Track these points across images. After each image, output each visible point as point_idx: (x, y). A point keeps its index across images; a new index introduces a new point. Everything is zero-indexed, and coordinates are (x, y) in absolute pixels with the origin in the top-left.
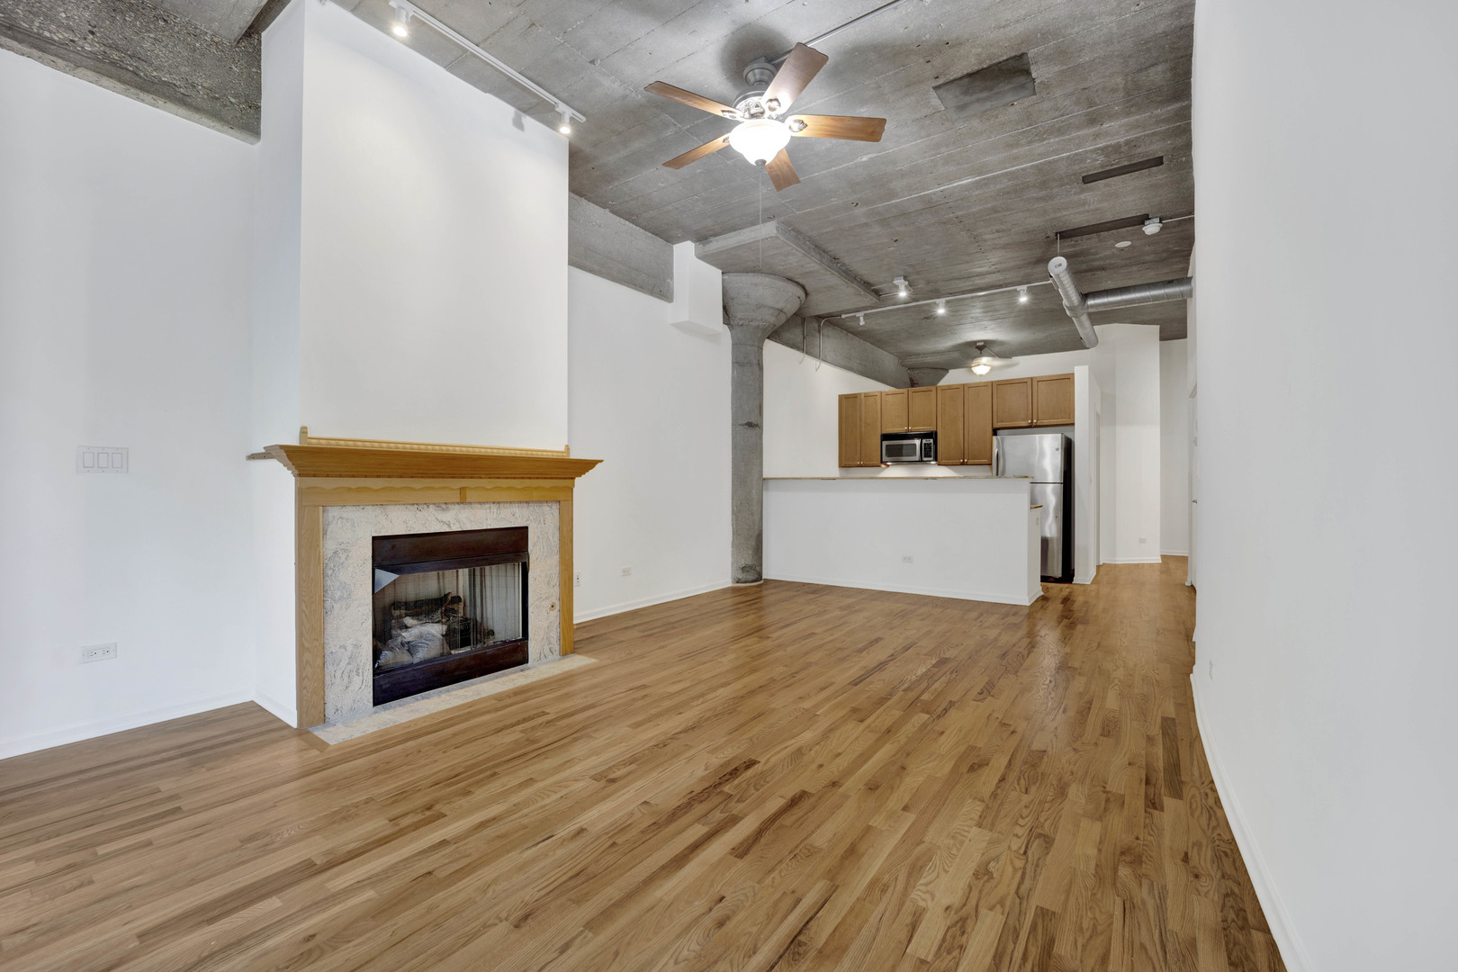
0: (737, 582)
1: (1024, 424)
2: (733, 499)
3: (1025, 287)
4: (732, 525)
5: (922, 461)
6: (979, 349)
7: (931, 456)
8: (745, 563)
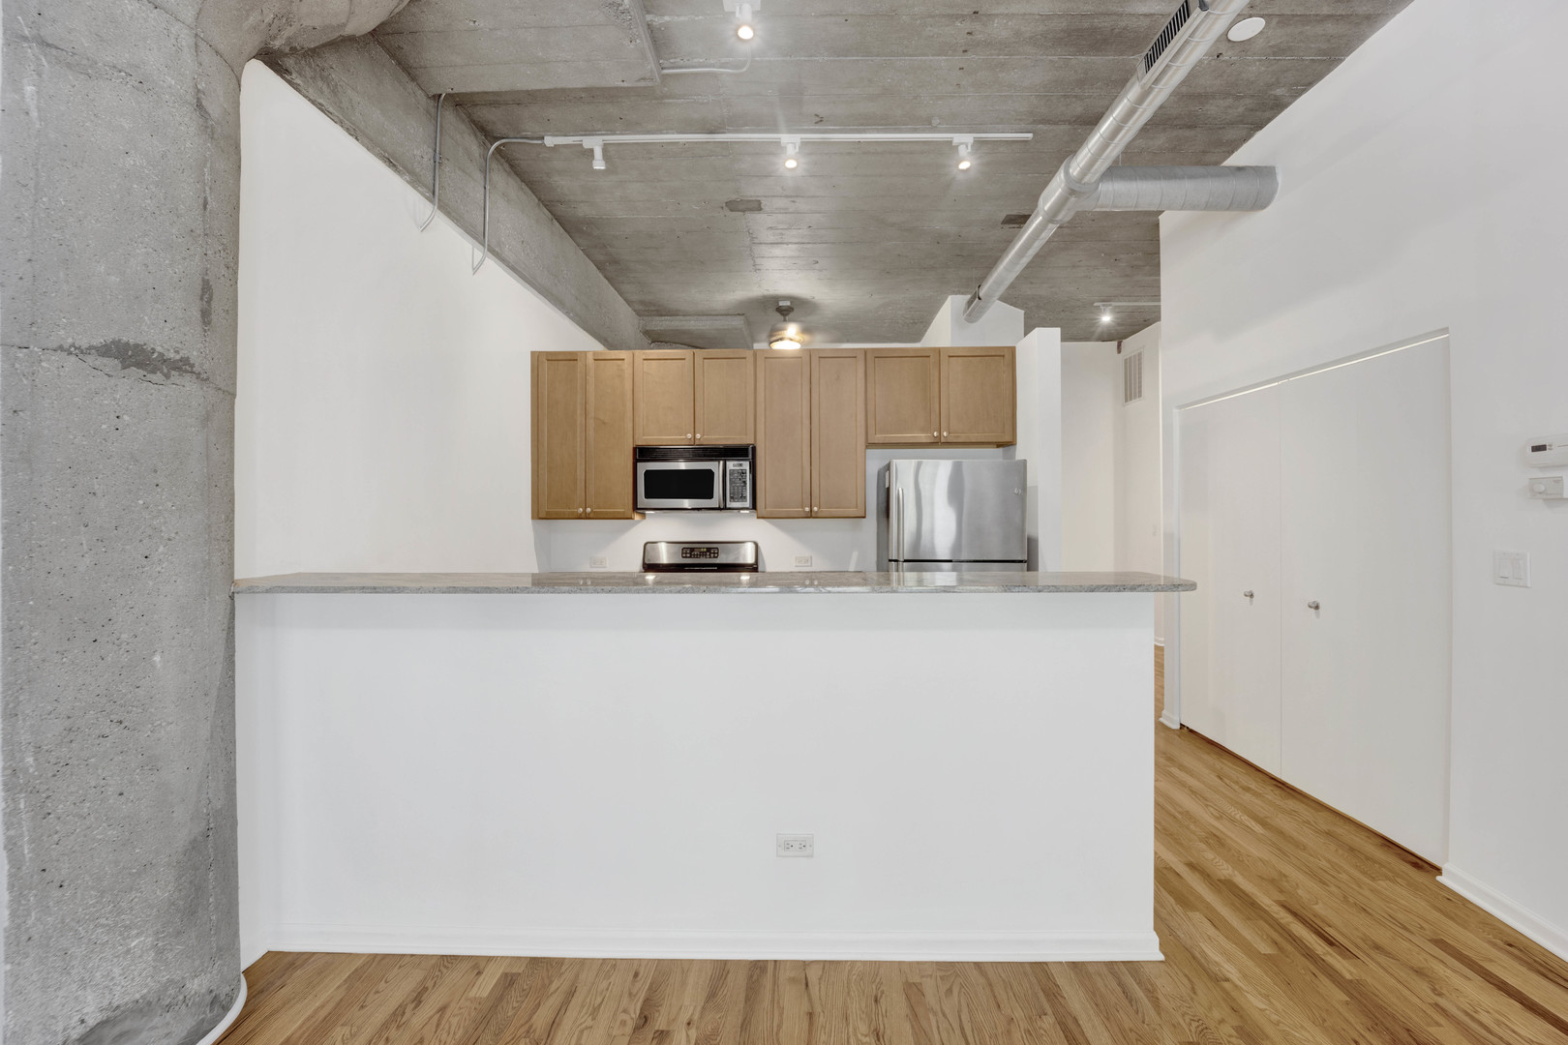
1: (923, 437)
3: (969, 138)
5: (725, 508)
6: (783, 315)
7: (745, 497)
8: (106, 1002)
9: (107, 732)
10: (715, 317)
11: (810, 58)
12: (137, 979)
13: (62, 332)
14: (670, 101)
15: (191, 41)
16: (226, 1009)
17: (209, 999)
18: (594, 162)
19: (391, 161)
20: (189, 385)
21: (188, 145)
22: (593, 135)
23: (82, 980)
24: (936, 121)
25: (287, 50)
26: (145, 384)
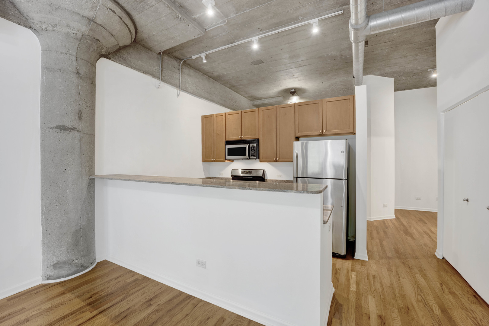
0: (48, 279)
1: (316, 133)
2: (42, 199)
3: (316, 20)
4: (42, 224)
5: (249, 159)
6: (292, 94)
7: (255, 156)
8: (57, 260)
9: (57, 205)
10: (274, 98)
11: (244, 12)
12: (63, 257)
13: (49, 124)
14: (215, 38)
15: (75, 59)
16: (86, 269)
17: (80, 265)
18: (203, 60)
19: (145, 72)
20: (76, 133)
21: (74, 81)
22: (202, 53)
23: (53, 254)
24: (300, 18)
25: (107, 54)
26: (65, 134)
